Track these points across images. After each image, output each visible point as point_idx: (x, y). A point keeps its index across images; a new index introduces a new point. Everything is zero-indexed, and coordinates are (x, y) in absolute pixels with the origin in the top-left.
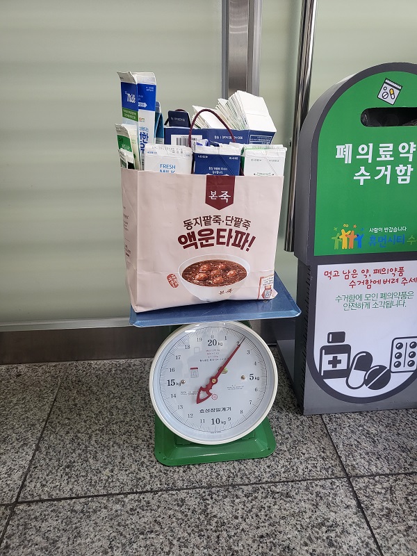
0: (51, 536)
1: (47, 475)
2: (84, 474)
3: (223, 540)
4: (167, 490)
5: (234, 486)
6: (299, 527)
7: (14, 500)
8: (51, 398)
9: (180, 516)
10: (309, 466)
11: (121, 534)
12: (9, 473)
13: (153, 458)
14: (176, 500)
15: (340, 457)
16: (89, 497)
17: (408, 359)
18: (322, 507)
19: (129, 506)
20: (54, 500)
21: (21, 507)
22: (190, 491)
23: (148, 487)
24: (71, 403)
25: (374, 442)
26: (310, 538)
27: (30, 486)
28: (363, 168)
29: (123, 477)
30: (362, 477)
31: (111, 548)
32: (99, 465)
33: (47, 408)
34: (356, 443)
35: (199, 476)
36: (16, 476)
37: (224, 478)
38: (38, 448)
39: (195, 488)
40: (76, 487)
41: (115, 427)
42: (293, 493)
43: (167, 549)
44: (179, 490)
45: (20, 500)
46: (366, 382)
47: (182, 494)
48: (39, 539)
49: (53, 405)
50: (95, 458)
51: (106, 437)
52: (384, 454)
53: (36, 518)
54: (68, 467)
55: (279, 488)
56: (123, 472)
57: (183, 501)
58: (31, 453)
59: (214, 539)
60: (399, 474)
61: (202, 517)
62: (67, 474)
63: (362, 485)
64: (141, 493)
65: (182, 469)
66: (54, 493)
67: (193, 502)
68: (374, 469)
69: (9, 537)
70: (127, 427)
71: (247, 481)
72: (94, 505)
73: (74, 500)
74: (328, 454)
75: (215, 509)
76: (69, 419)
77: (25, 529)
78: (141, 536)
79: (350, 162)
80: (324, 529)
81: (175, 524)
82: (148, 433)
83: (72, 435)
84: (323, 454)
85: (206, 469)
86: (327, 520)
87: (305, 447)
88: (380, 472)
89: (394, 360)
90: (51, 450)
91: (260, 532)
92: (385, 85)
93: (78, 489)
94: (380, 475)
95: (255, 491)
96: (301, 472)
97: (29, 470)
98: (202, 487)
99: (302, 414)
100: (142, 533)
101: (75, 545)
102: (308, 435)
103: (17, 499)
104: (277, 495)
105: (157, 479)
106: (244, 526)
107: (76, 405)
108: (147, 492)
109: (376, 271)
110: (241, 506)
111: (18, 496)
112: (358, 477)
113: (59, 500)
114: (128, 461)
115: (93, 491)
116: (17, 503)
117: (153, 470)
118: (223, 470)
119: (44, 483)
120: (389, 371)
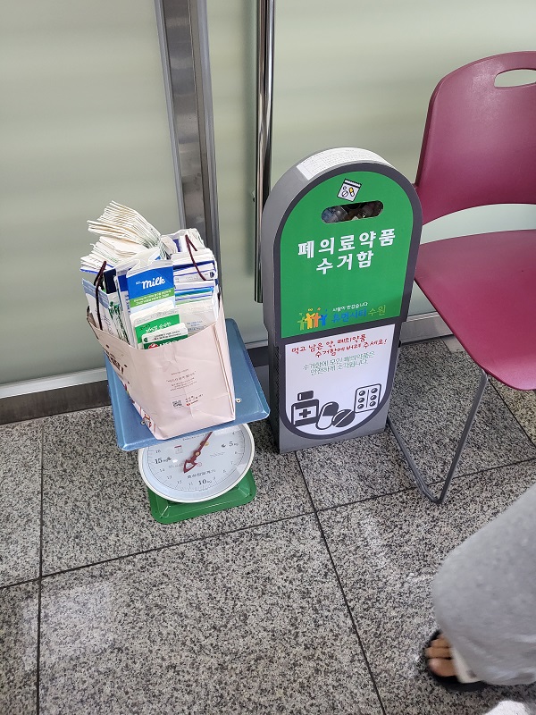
0: (81, 599)
1: (61, 548)
2: (93, 542)
3: (219, 581)
4: (168, 546)
5: (223, 534)
6: (276, 561)
7: (38, 575)
8: (38, 466)
9: (182, 567)
10: (285, 506)
11: (138, 589)
12: (25, 550)
13: (151, 518)
14: (177, 554)
15: (310, 494)
16: (103, 562)
17: (370, 401)
18: (294, 541)
19: (139, 566)
20: (73, 570)
21: (47, 580)
22: (188, 544)
23: (152, 546)
24: (60, 469)
25: (339, 474)
26: (284, 569)
27: (48, 560)
28: (325, 260)
29: (128, 540)
30: (327, 509)
31: (132, 601)
32: (104, 531)
33: (37, 477)
34: (324, 477)
35: (193, 530)
36: (33, 552)
37: (215, 528)
38: (42, 523)
39: (191, 541)
40: (90, 556)
41: (109, 491)
42: (272, 533)
43: (176, 595)
44: (178, 545)
45: (43, 574)
46: (333, 423)
47: (182, 548)
48: (71, 604)
49: (42, 474)
50: (99, 524)
51: (104, 502)
52: (345, 485)
53: (63, 587)
54: (77, 537)
55: (261, 530)
56: (127, 535)
57: (183, 553)
58: (38, 529)
59: (212, 581)
60: (355, 502)
61: (200, 566)
62: (78, 545)
63: (326, 517)
64: (146, 552)
65: (178, 525)
66: (71, 563)
67: (191, 554)
68: (336, 501)
69: (45, 607)
70: (121, 489)
71: (233, 528)
72: (109, 569)
73: (91, 567)
74: (300, 492)
75: (210, 556)
76: (63, 488)
77: (56, 598)
78: (154, 588)
79: (312, 256)
80: (295, 559)
81: (179, 574)
82: (141, 493)
83: (70, 504)
84: (296, 493)
85: (198, 522)
86: (297, 551)
87: (281, 487)
88: (341, 503)
89: (358, 404)
90: (56, 523)
91: (246, 570)
92: (344, 185)
93: (93, 557)
94: (340, 506)
95: (241, 537)
96: (277, 512)
97: (42, 546)
98: (197, 540)
99: (278, 453)
100: (155, 586)
101: (103, 603)
102: (284, 475)
103: (41, 574)
104: (259, 537)
105: (158, 538)
106: (234, 567)
107: (65, 471)
108: (151, 550)
109: (339, 342)
110: (231, 551)
111: (41, 571)
112: (323, 511)
113: (78, 569)
114: (129, 524)
115: (105, 557)
116: (41, 577)
117: (152, 530)
118: (213, 520)
119: (60, 555)
120: (354, 412)
